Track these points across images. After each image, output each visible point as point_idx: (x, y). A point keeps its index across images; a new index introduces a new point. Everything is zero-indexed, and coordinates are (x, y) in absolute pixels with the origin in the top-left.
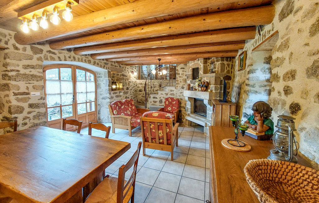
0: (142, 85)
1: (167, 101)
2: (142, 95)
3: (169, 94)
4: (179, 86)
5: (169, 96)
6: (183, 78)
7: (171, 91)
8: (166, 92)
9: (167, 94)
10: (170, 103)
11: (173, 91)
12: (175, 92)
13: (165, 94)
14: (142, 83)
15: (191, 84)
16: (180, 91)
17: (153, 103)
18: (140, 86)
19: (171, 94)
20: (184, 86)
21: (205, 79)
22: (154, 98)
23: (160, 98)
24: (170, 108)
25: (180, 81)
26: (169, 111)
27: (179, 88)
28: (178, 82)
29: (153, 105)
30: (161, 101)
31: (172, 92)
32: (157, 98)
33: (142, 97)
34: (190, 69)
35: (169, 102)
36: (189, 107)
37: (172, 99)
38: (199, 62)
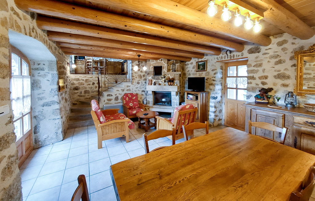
0: (78, 82)
1: (127, 98)
2: (79, 94)
3: (125, 90)
4: (135, 82)
5: (125, 92)
6: (138, 74)
7: (128, 86)
8: (123, 89)
9: (123, 90)
10: (130, 99)
11: (130, 86)
12: (131, 88)
13: (122, 90)
14: (79, 79)
15: (153, 80)
16: (136, 86)
17: (108, 102)
18: (75, 82)
19: (128, 90)
20: (139, 81)
21: (169, 76)
22: (108, 95)
23: (116, 95)
24: (131, 103)
25: (135, 76)
26: (131, 106)
27: (134, 83)
28: (133, 78)
29: (107, 103)
30: (117, 99)
31: (128, 88)
32: (112, 95)
33: (79, 97)
34: (152, 66)
35: (129, 97)
36: (150, 100)
37: (131, 94)
38: (163, 61)
